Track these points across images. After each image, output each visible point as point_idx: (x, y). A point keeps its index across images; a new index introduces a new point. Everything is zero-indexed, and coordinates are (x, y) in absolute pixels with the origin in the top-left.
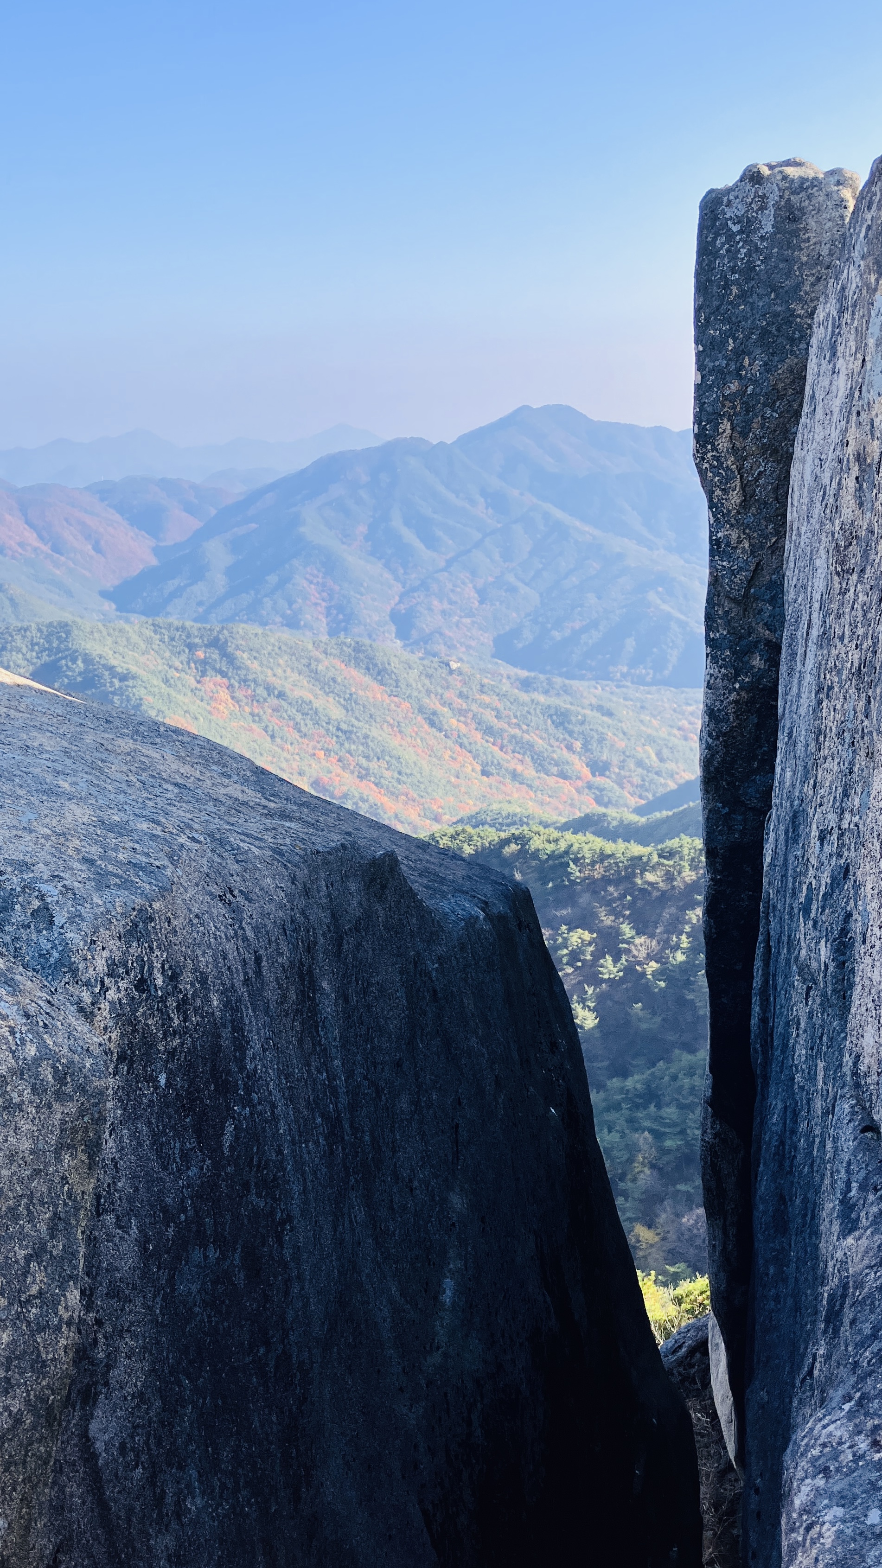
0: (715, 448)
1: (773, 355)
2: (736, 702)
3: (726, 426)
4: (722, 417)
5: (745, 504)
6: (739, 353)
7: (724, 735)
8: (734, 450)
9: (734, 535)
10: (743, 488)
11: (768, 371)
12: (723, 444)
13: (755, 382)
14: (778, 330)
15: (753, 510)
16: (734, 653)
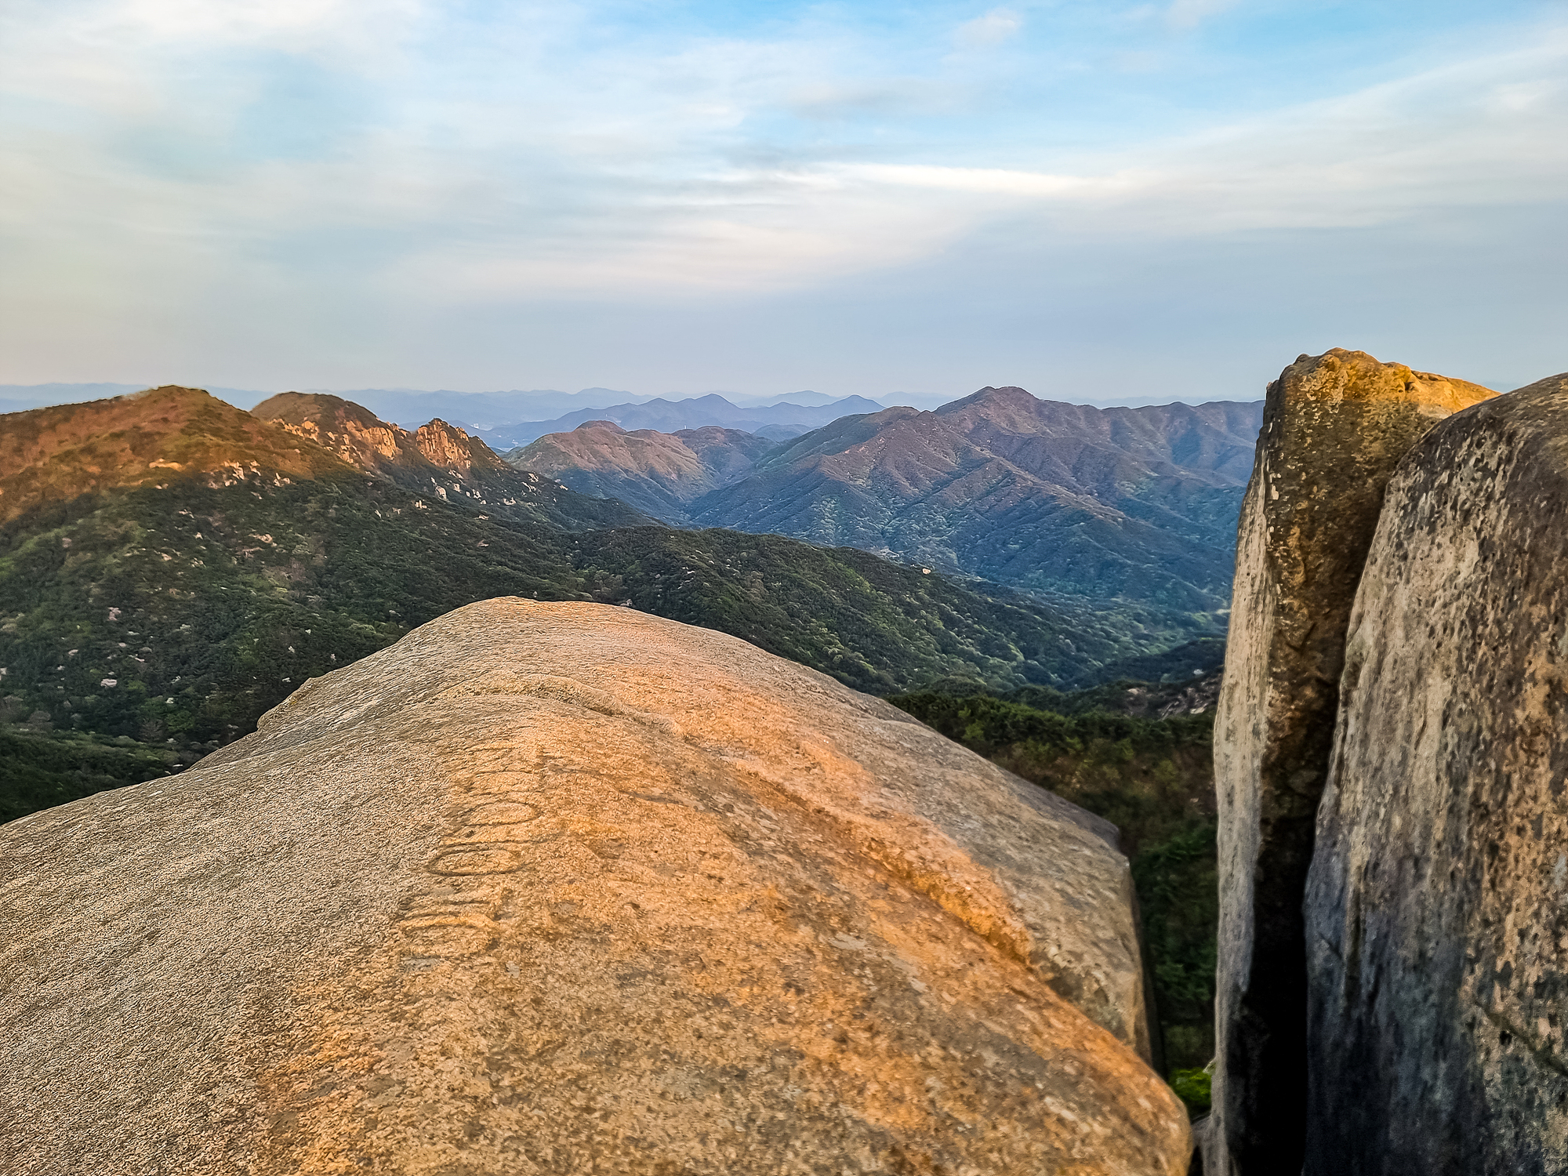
0: (1285, 544)
1: (1336, 486)
2: (1291, 718)
3: (1296, 530)
4: (1294, 524)
5: (1306, 583)
6: (1310, 483)
7: (1281, 740)
8: (1301, 547)
9: (1296, 603)
10: (1306, 572)
11: (1332, 497)
12: (1292, 542)
13: (1319, 502)
14: (1342, 469)
15: (1312, 588)
16: (1291, 684)
